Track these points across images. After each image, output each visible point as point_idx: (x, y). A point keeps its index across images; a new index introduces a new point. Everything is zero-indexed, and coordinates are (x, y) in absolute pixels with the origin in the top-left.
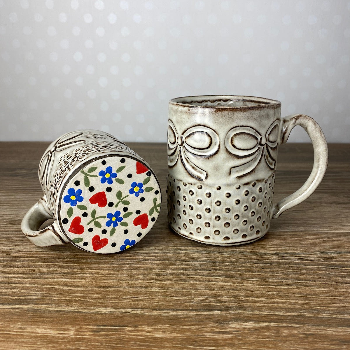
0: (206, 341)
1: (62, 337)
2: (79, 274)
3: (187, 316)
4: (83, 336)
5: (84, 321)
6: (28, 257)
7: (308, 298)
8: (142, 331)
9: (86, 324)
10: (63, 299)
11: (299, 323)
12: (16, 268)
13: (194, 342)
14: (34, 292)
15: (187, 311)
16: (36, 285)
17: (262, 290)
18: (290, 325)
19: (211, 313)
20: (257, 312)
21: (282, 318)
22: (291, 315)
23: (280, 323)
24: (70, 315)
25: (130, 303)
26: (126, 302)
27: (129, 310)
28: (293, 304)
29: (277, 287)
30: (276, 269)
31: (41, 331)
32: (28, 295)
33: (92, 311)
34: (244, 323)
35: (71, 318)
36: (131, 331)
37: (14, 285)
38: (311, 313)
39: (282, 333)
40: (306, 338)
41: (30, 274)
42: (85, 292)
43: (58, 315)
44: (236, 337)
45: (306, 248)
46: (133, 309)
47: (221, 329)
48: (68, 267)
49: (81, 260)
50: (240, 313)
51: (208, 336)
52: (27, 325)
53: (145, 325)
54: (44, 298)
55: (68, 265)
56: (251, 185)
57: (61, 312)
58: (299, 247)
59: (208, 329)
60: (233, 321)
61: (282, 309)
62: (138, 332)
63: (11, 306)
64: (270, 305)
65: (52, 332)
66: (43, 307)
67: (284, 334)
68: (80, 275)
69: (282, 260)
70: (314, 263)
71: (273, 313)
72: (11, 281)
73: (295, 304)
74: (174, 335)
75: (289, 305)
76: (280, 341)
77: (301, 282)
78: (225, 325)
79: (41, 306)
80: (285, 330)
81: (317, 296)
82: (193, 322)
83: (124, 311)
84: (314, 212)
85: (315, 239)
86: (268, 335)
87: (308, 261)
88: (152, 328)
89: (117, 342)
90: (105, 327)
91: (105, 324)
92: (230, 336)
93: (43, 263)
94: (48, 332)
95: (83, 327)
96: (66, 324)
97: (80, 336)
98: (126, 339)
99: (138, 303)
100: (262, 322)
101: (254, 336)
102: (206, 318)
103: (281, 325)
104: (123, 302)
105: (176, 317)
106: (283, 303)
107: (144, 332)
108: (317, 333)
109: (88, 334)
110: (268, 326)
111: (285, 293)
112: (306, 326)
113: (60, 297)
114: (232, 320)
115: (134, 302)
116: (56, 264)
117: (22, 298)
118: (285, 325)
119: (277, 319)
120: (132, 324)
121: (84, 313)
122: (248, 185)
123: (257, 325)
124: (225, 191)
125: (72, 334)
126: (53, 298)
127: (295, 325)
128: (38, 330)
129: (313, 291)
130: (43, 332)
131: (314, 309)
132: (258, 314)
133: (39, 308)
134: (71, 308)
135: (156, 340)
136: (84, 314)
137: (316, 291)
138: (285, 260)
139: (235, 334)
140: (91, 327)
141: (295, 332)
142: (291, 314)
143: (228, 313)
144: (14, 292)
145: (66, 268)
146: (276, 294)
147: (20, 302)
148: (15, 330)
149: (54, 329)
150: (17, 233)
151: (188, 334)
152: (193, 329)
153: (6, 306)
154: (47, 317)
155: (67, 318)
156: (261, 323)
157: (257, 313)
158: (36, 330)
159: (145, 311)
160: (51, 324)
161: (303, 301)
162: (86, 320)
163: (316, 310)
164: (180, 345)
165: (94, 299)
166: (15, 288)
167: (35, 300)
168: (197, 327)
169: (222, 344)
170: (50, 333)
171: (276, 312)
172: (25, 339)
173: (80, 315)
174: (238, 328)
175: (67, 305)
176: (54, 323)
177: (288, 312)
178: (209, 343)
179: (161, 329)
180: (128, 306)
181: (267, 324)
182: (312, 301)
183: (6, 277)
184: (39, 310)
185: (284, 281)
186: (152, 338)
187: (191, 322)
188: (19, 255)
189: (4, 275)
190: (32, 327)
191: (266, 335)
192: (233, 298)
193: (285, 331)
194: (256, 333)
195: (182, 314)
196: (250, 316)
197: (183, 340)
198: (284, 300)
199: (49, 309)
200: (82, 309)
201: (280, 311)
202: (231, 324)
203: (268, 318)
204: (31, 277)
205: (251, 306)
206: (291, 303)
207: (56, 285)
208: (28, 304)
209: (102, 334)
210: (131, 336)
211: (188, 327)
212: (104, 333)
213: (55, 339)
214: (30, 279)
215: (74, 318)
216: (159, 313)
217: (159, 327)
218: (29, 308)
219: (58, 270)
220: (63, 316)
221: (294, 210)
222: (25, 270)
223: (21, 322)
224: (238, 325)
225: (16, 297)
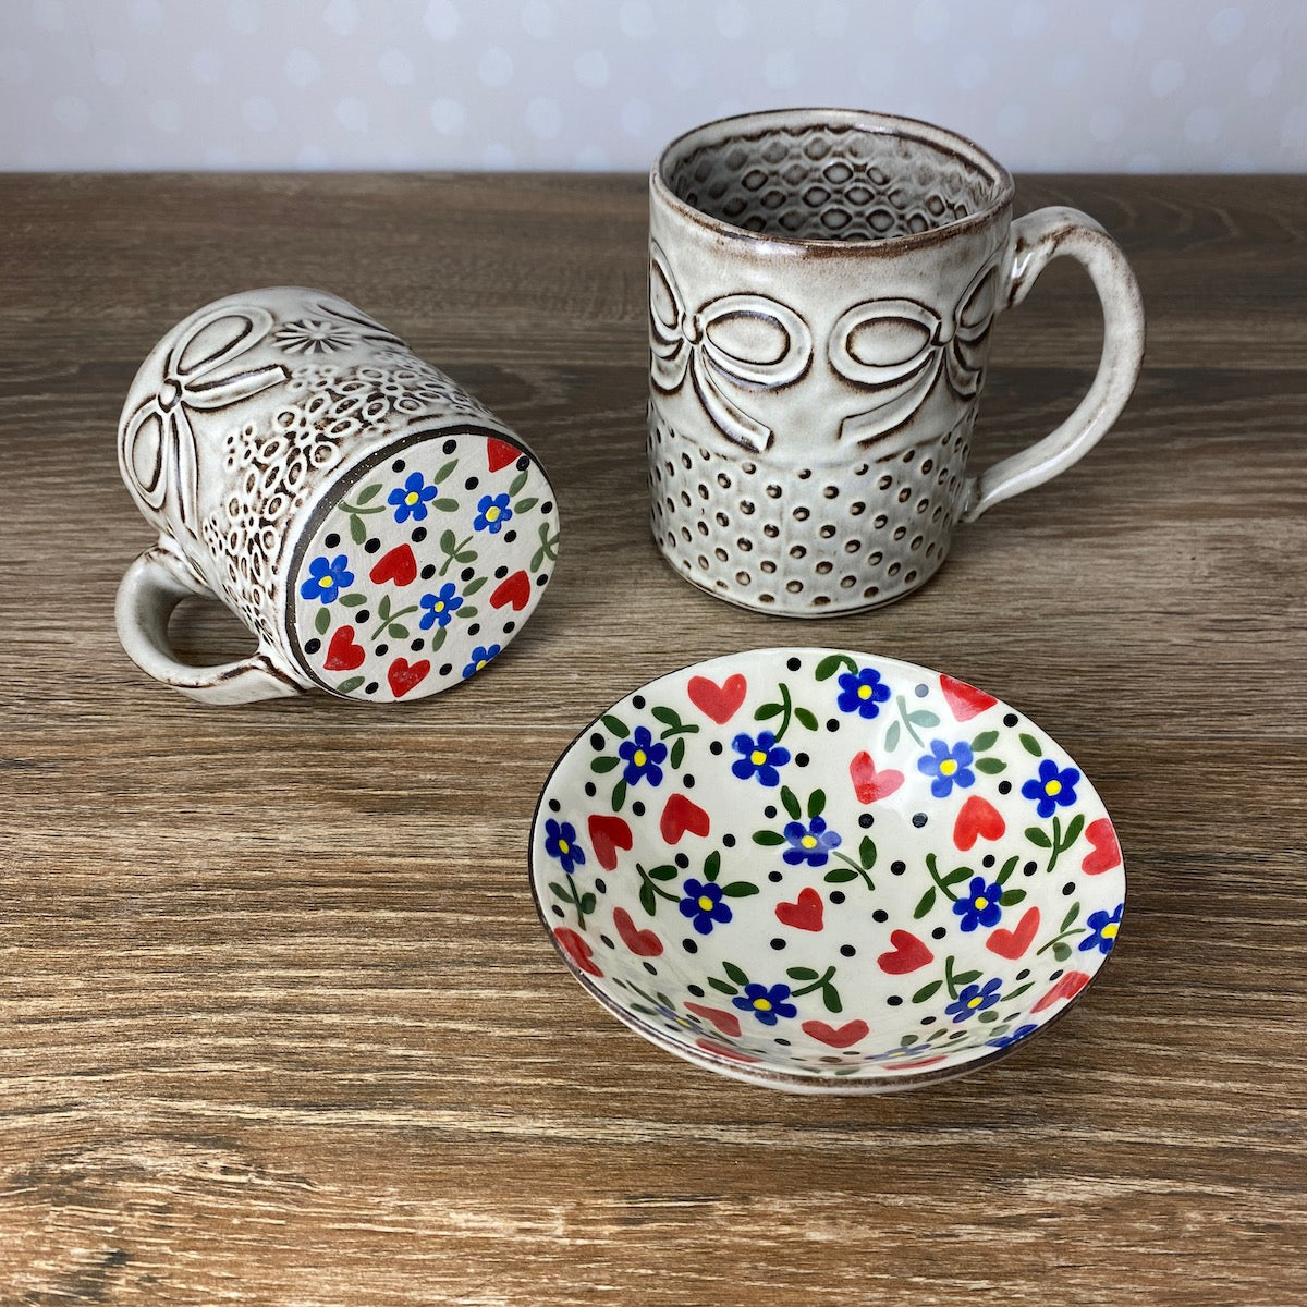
0: (960, 1258)
1: (532, 1244)
2: (525, 962)
3: (895, 1152)
4: (596, 1242)
5: (583, 1176)
6: (335, 884)
7: (1263, 1069)
8: (764, 1215)
9: (591, 1189)
10: (498, 1081)
11: (1235, 1179)
12: (312, 940)
13: (927, 1263)
14: (399, 1053)
15: (890, 1133)
16: (398, 1021)
17: (1117, 1036)
18: (1208, 1190)
19: (966, 1139)
20: (1107, 1136)
21: (1185, 1160)
22: (1210, 1145)
23: (1179, 1180)
24: (536, 1153)
25: (711, 1098)
26: (698, 1093)
27: (712, 1131)
28: (1215, 1100)
29: (1164, 1021)
30: (1159, 937)
31: (467, 1221)
32: (383, 1064)
33: (599, 1137)
34: (1070, 1182)
35: (542, 1166)
36: (732, 1219)
37: (327, 1019)
38: (1273, 1136)
39: (1185, 1223)
40: (1255, 1243)
41: (364, 967)
42: (562, 1050)
43: (496, 1152)
44: (1050, 1240)
45: (1260, 828)
46: (723, 1123)
47: (1000, 1208)
48: (479, 932)
49: (514, 895)
50: (1055, 1138)
51: (965, 1238)
52: (417, 1195)
53: (771, 1192)
54: (438, 1077)
55: (478, 919)
56: (900, 459)
57: (505, 1139)
58: (1233, 821)
59: (962, 1207)
60: (1036, 1174)
61: (1183, 1118)
62: (756, 1222)
63: (346, 1116)
64: (1145, 1102)
65: (498, 1223)
66: (445, 1118)
67: (1189, 1227)
68: (527, 969)
69: (1180, 889)
70: (1283, 902)
71: (1156, 1138)
72: (313, 1003)
73: (1222, 1100)
74: (864, 1232)
75: (1205, 1103)
76: (1180, 1255)
77: (1241, 996)
78: (1013, 1190)
79: (437, 1112)
80: (1193, 1208)
81: (1291, 1062)
82: (915, 1177)
83: (697, 1134)
84: (1290, 628)
85: (1290, 780)
86: (1143, 1233)
87: (1265, 893)
88: (795, 1206)
89: (700, 1262)
90: (653, 1205)
91: (650, 1190)
92: (1029, 1236)
93: (393, 914)
94: (487, 1225)
95: (587, 1202)
96: (535, 1191)
97: (586, 1242)
98: (724, 1252)
99: (735, 1098)
100: (1123, 1175)
101: (1100, 1236)
102: (951, 1162)
103: (1180, 1188)
104: (687, 1092)
105: (861, 1154)
106: (1187, 1093)
107: (773, 1220)
108: (1288, 1221)
109: (606, 1233)
110: (1143, 1192)
111: (1189, 1048)
112: (1255, 1193)
113: (487, 1074)
114: (1032, 1170)
115: (721, 1094)
116: (438, 914)
117: (369, 1077)
118: (1192, 1187)
119: (1168, 1165)
120: (731, 1188)
121: (576, 1142)
122: (891, 462)
123: (1109, 1189)
124: (821, 481)
125: (559, 1232)
126: (465, 1078)
127: (1223, 1190)
128: (458, 1218)
129: (1279, 1037)
130: (471, 1225)
131: (1281, 1118)
132: (1111, 1144)
133: (435, 1124)
134: (530, 1122)
135: (814, 1255)
136: (579, 1148)
137: (1287, 1038)
138: (1187, 890)
139: (1046, 1226)
140: (610, 1203)
141: (1223, 1217)
142: (1211, 1142)
143: (1017, 1137)
144: (338, 1053)
145: (475, 936)
146: (1163, 1053)
147: (367, 1097)
148: (386, 1218)
149: (502, 1211)
150: (264, 755)
151: (905, 1229)
152: (918, 1207)
153: (330, 1115)
154: (470, 1163)
155: (532, 1167)
156: (1121, 1181)
157: (1106, 1139)
158: (447, 1215)
159: (761, 1133)
160: (489, 1192)
161: (1248, 1084)
162: (589, 1175)
163: (1286, 1122)
164: (886, 1272)
165: (596, 1079)
166: (334, 1032)
167: (413, 1086)
168: (928, 1198)
169: (1010, 1267)
170: (494, 1230)
171: (1164, 1133)
172: (427, 1251)
173: (565, 1154)
174: (1053, 1204)
175: (518, 1110)
176: (495, 1187)
177: (1201, 1131)
178: (969, 1264)
179: (820, 1209)
180: (706, 1111)
181: (1136, 1185)
182: (1276, 1086)
183: (293, 983)
184: (437, 1133)
185: (1187, 991)
186: (800, 1244)
187: (908, 1177)
188: (303, 874)
189: (282, 973)
190: (434, 1203)
191: (1135, 1233)
192: (1028, 1073)
193: (1192, 1215)
194: (1107, 1221)
195: (878, 1143)
196: (1084, 1150)
197: (893, 1252)
198: (1188, 1082)
199: (465, 1125)
200: (567, 1126)
201: (1177, 1129)
202: (1030, 1183)
203: (1141, 1161)
204: (370, 981)
205: (1086, 1109)
206: (1209, 1095)
207: (462, 1018)
208: (393, 1106)
209: (648, 1232)
210: (737, 1240)
211: (900, 1201)
212: (654, 1226)
213: (515, 1253)
214: (371, 993)
215: (552, 1166)
216: (807, 1143)
217: (815, 1202)
218: (403, 1123)
219: (451, 945)
220: (514, 1155)
221: (1215, 616)
222: (342, 948)
223: (395, 1183)
224: (1052, 1189)
225: (350, 1076)
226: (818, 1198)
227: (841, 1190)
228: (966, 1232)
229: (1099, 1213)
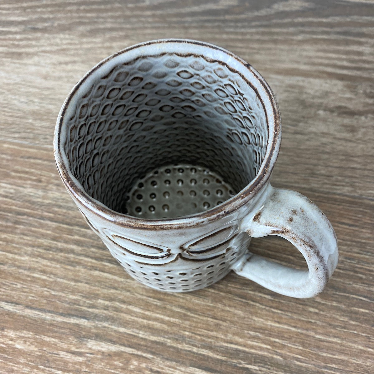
0: (57, 362)
3: (54, 322)
8: (6, 336)
13: (46, 362)
15: (56, 315)
18: (144, 355)
19: (78, 322)
20: (122, 330)
21: (142, 343)
25: (8, 293)
26: (5, 290)
27: (3, 304)
28: (164, 323)
34: (103, 344)
44: (86, 362)
46: (7, 302)
47: (77, 348)
50: (106, 327)
51: (61, 356)
53: (11, 328)
59: (66, 345)
60: (93, 338)
61: (150, 328)
62: (3, 338)
64: (141, 319)
71: (137, 333)
73: (166, 324)
74: (32, 348)
75: (160, 323)
78: (84, 343)
80: (136, 360)
82: (56, 332)
88: (16, 335)
92: (81, 359)
99: (14, 294)
100: (120, 344)
101: (102, 364)
102: (70, 329)
103: (136, 352)
105: (43, 321)
106: (155, 319)
107: (8, 338)
108: (163, 371)
110: (123, 352)
111: (166, 302)
112: (158, 359)
115: (11, 292)
118: (140, 353)
119: (136, 343)
123: (114, 348)
127: (149, 356)
129: (198, 304)
132: (122, 333)
135: (15, 352)
137: (200, 304)
139: (87, 357)
141: (144, 365)
142: (154, 338)
143: (94, 324)
146: (156, 302)
151: (45, 349)
152: (52, 342)
156: (118, 346)
159: (17, 308)
161: (178, 319)
163: (183, 336)
164: (33, 362)
168: (57, 340)
169: (71, 368)
171: (141, 332)
174: (93, 350)
177: (153, 334)
178: (59, 365)
179: (23, 337)
180: (4, 297)
181: (123, 349)
182: (187, 322)
186: (12, 348)
191: (114, 365)
192: (108, 302)
193: (135, 363)
194: (107, 359)
195: (51, 318)
196: (112, 333)
197: (38, 357)
198: (158, 315)
201: (146, 331)
202: (90, 341)
203: (128, 341)
205: (120, 319)
211: (48, 339)
216: (30, 314)
217: (23, 335)
224: (95, 345)
226: (25, 333)
227: (32, 332)
228: (62, 354)
229: (106, 356)
